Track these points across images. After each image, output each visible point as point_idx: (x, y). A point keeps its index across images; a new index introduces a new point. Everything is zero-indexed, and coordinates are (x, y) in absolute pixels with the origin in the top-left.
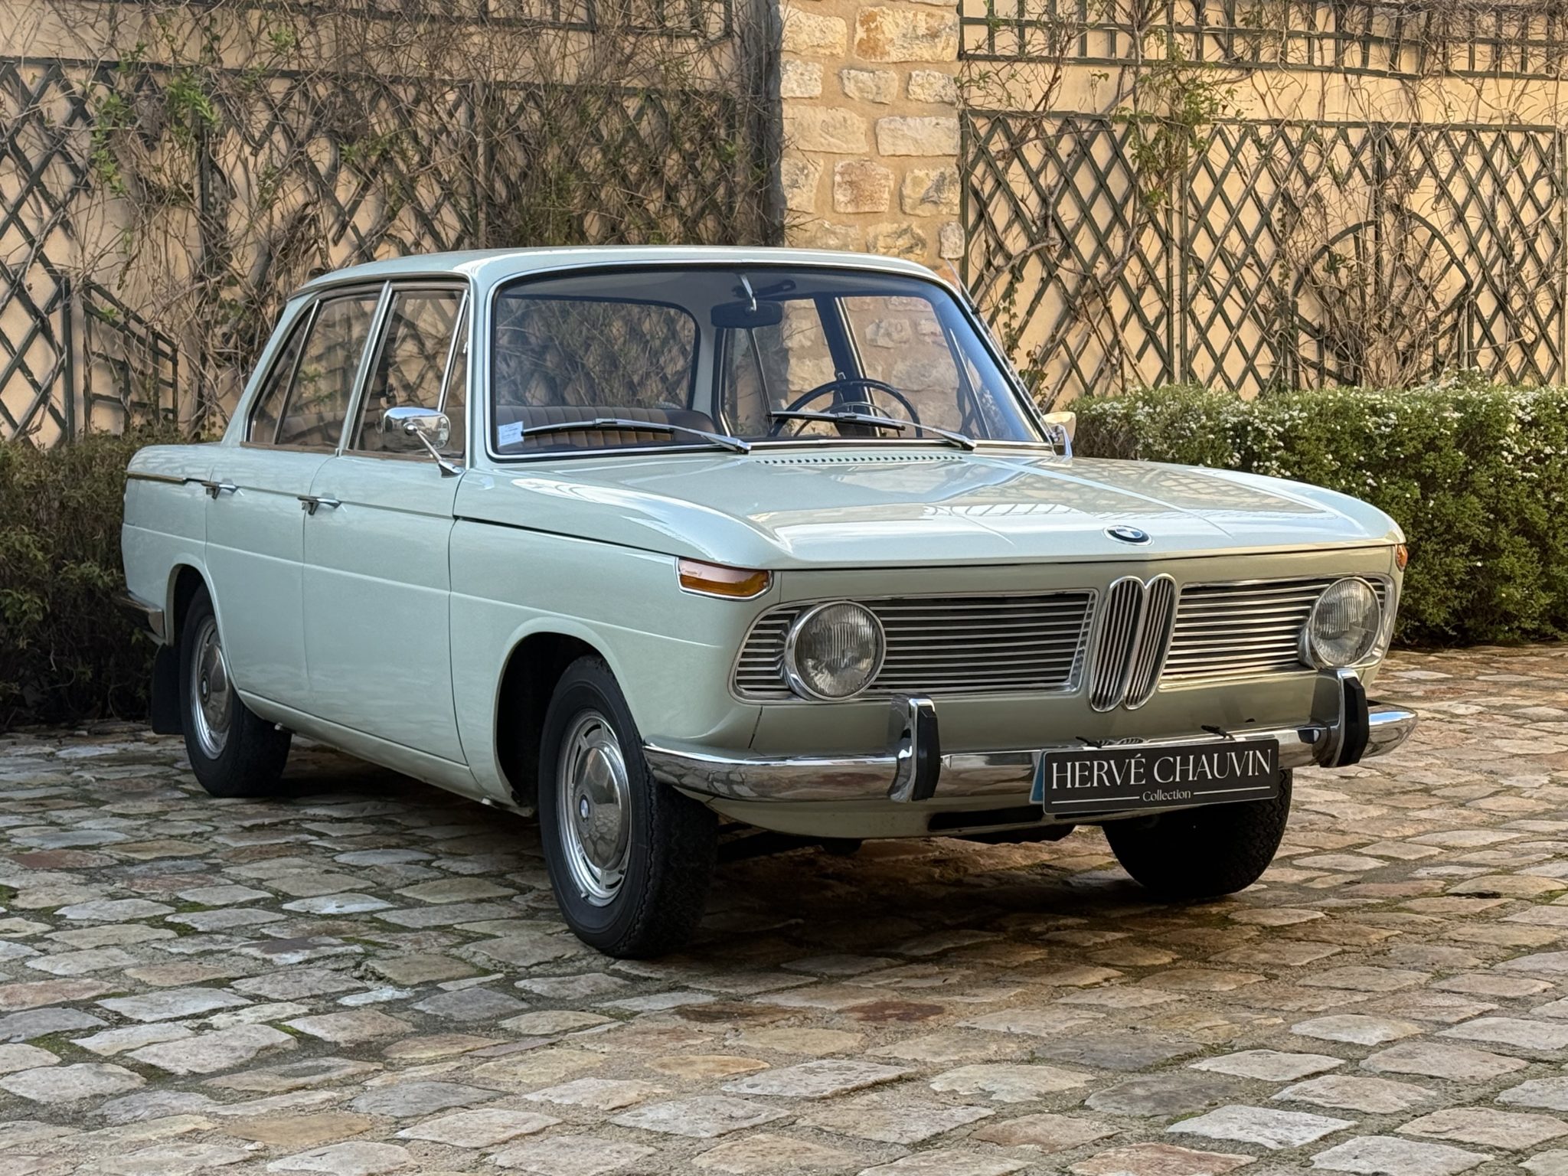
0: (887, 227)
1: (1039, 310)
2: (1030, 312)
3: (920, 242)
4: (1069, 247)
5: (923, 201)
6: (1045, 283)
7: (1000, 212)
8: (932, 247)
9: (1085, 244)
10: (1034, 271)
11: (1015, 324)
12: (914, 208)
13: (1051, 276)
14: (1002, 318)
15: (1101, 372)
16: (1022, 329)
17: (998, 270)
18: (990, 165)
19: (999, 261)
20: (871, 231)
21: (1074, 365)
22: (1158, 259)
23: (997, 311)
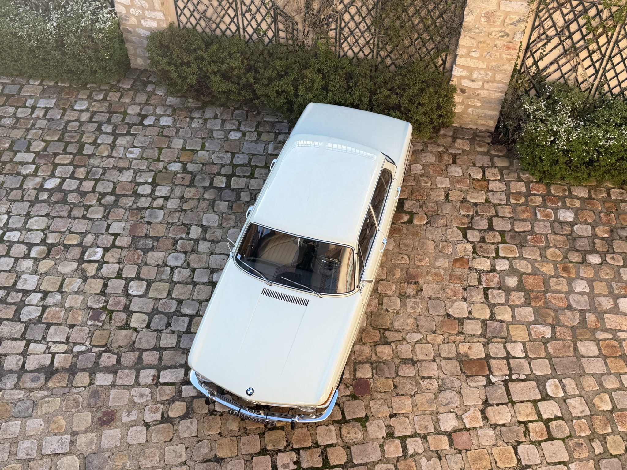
0: (497, 29)
1: (554, 51)
2: (551, 51)
3: (508, 35)
4: (570, 37)
5: (511, 24)
6: (558, 45)
7: (548, 24)
8: (511, 36)
9: (577, 37)
10: (556, 41)
11: (544, 53)
12: (508, 25)
13: (561, 43)
14: (540, 51)
15: (570, 70)
16: (546, 55)
17: (541, 40)
18: (548, 11)
19: (543, 37)
20: (492, 29)
21: (560, 68)
22: (604, 45)
23: (539, 49)
